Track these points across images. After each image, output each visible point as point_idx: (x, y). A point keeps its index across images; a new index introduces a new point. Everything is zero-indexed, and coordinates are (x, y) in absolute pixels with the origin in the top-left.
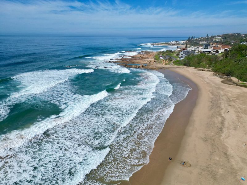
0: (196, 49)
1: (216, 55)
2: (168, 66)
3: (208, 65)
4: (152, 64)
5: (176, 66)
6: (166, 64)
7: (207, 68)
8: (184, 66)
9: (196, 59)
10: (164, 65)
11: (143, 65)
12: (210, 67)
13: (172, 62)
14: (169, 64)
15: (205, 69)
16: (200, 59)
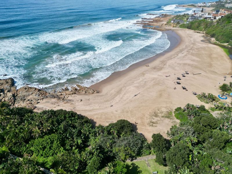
0: (203, 15)
1: (213, 21)
2: (174, 28)
3: (204, 29)
4: (163, 26)
5: (181, 29)
6: (174, 27)
7: (203, 31)
8: (187, 29)
9: (197, 24)
10: (171, 28)
11: (155, 27)
12: (205, 30)
13: (179, 25)
14: (176, 27)
15: (202, 32)
16: (200, 24)
